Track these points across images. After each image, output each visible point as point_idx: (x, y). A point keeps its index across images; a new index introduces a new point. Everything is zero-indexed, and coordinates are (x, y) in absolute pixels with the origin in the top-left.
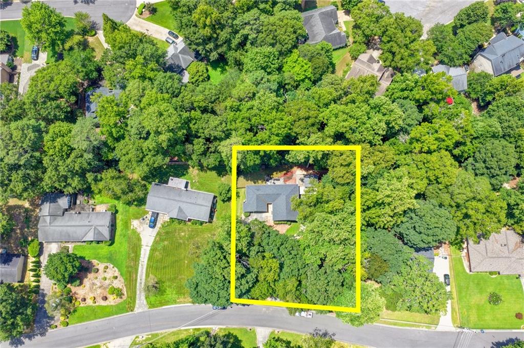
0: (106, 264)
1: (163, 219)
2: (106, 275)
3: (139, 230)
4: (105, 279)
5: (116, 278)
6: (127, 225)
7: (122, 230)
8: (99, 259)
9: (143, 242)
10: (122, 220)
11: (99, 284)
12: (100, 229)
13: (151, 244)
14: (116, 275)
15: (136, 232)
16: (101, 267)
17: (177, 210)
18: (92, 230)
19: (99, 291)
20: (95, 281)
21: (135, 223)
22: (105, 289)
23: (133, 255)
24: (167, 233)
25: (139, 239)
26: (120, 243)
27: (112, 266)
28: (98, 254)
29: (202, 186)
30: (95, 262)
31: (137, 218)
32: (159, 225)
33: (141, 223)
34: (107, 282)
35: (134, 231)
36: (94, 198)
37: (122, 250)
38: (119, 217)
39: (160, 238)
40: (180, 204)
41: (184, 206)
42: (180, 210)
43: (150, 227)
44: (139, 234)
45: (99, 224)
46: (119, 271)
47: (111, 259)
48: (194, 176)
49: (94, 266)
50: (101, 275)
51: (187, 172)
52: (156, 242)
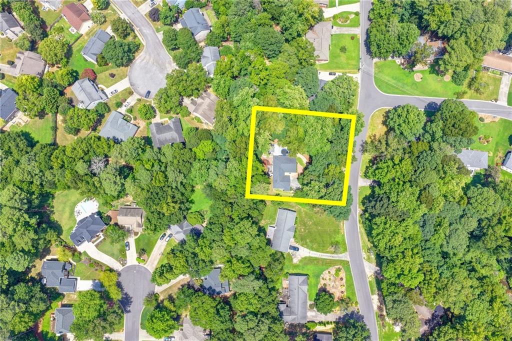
0: (321, 279)
1: (292, 242)
2: (328, 279)
3: (300, 258)
4: (330, 279)
5: (329, 272)
6: (296, 266)
7: (299, 269)
8: (318, 284)
9: (308, 255)
10: (293, 269)
11: (333, 283)
12: (300, 282)
13: (308, 250)
14: (327, 272)
15: (301, 260)
16: (322, 282)
17: (289, 232)
18: (301, 287)
19: (337, 283)
20: (331, 285)
21: (295, 261)
22: (336, 279)
23: (315, 262)
24: (302, 240)
25: (306, 258)
26: (308, 270)
27: (322, 275)
28: (314, 284)
29: (273, 218)
30: (319, 286)
31: (292, 260)
32: (297, 245)
33: (295, 257)
34: (332, 278)
35: (300, 261)
36: (278, 289)
37: (312, 269)
38: (291, 271)
39: (305, 245)
40: (285, 230)
41: (287, 227)
42: (289, 230)
43: (298, 250)
44: (302, 258)
45: (297, 283)
46: (325, 270)
47: (318, 276)
48: (265, 222)
49: (322, 287)
50: (327, 282)
51: (262, 227)
52: (308, 247)
